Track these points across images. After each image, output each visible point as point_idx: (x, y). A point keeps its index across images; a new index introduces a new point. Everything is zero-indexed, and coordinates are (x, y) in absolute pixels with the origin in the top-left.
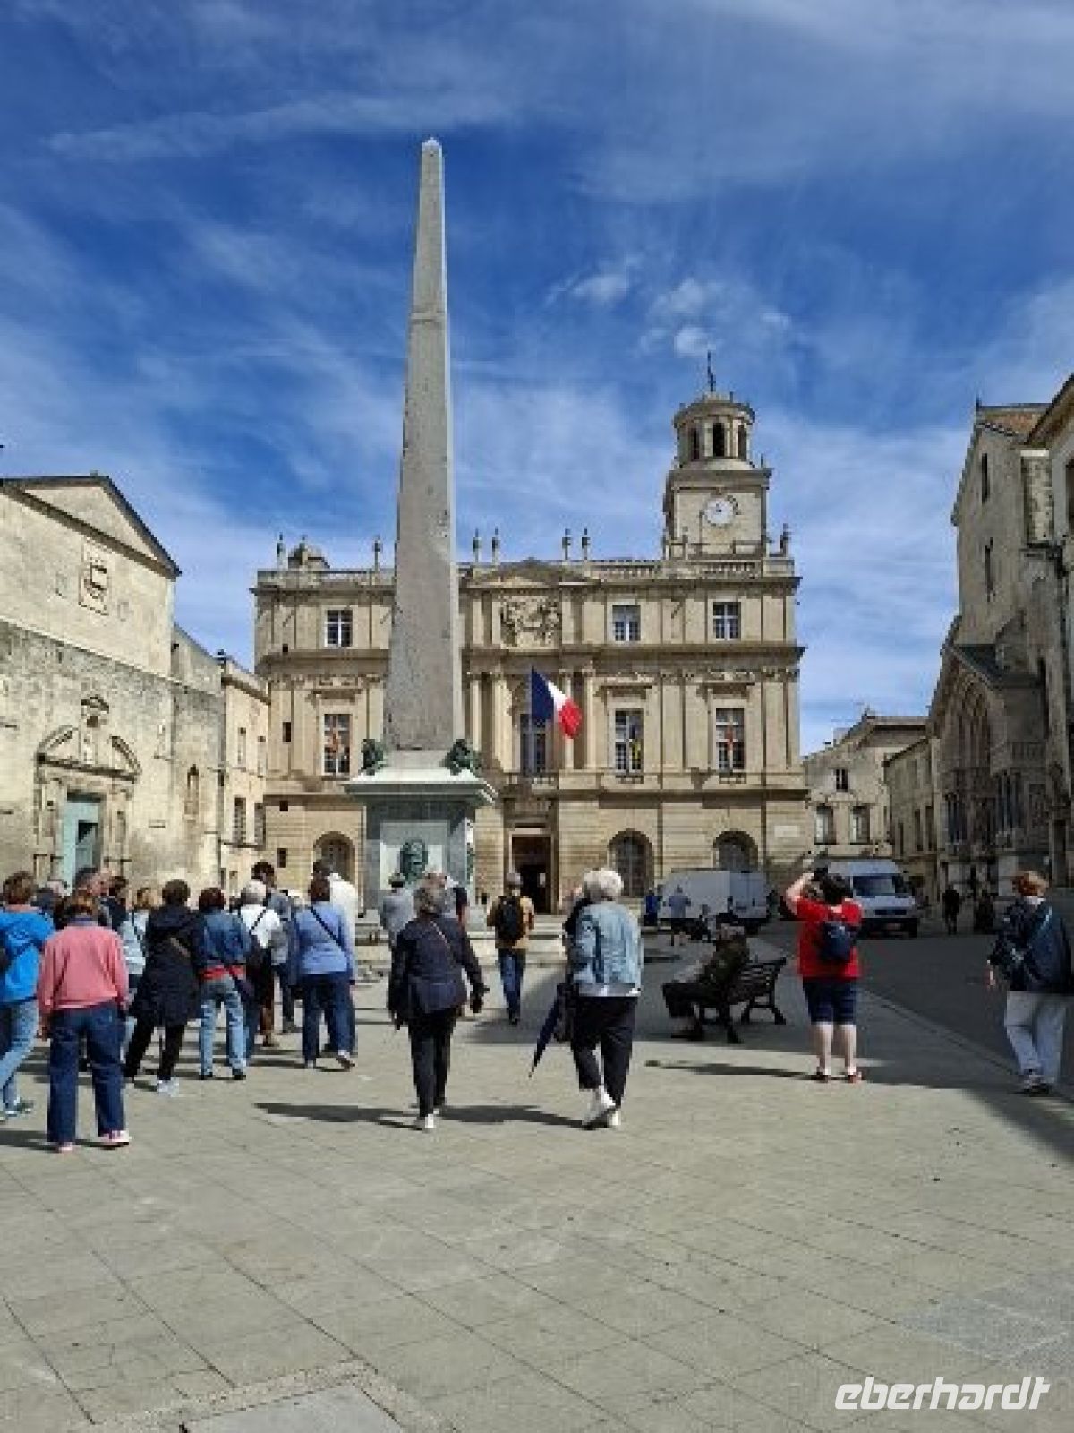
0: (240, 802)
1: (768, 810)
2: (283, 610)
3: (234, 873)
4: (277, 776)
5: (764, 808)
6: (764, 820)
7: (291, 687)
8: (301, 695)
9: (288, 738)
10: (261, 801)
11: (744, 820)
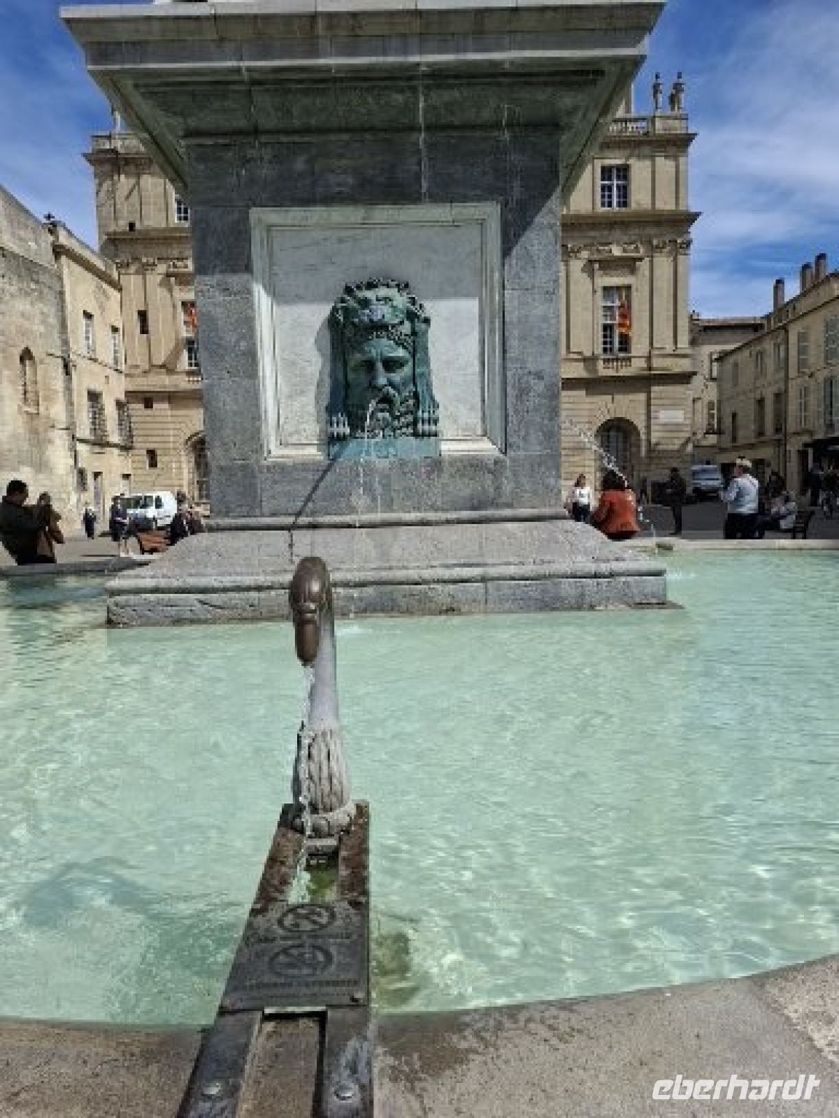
0: (94, 397)
1: (653, 395)
2: (124, 182)
3: (97, 475)
4: (139, 371)
5: (649, 393)
6: (649, 405)
7: (144, 269)
8: (154, 278)
9: (144, 330)
10: (122, 397)
11: (629, 406)
